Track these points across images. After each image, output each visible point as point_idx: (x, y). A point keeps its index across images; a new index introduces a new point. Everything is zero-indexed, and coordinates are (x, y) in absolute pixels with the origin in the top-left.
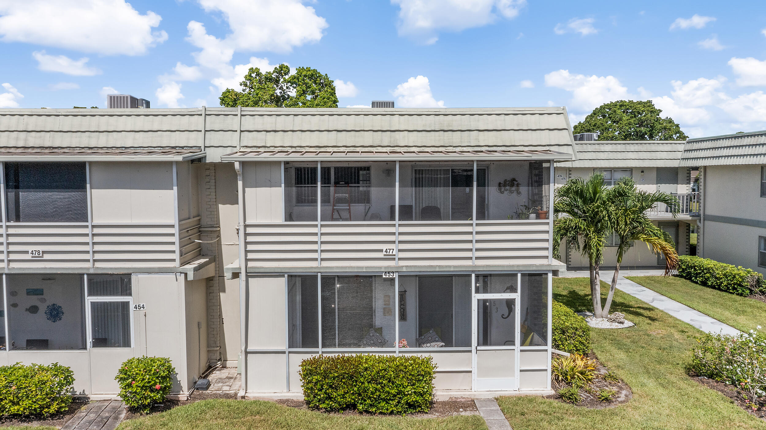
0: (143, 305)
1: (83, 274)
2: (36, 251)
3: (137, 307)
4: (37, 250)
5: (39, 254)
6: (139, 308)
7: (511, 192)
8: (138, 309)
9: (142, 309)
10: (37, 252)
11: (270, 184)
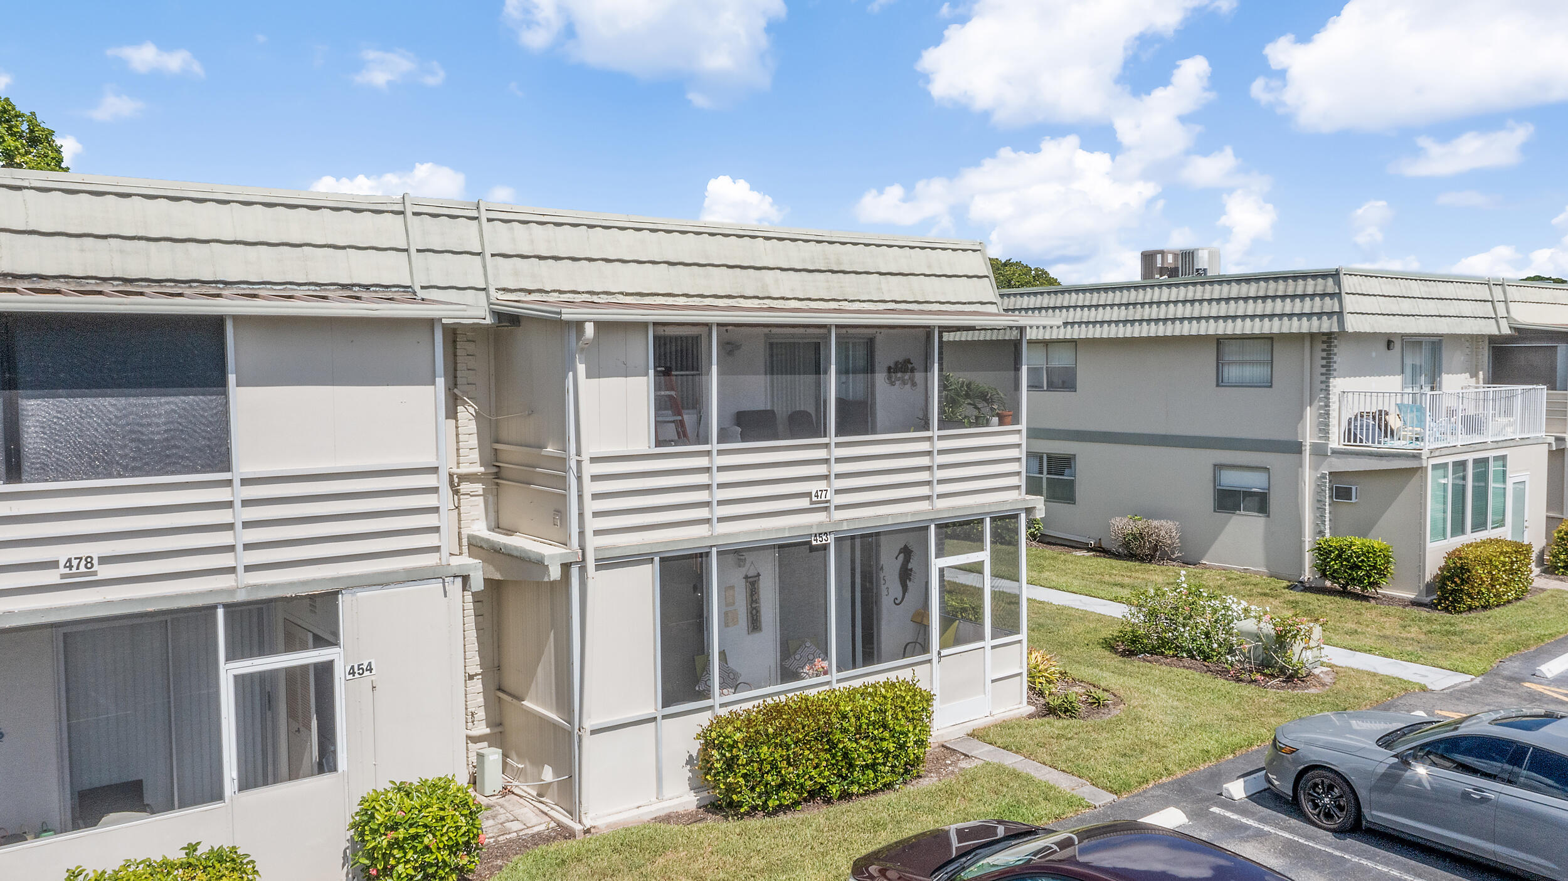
0: (370, 664)
1: (214, 607)
2: (81, 559)
3: (356, 670)
4: (84, 555)
5: (89, 565)
6: (361, 671)
7: (904, 383)
8: (357, 675)
9: (367, 673)
10: (83, 562)
11: (626, 371)
